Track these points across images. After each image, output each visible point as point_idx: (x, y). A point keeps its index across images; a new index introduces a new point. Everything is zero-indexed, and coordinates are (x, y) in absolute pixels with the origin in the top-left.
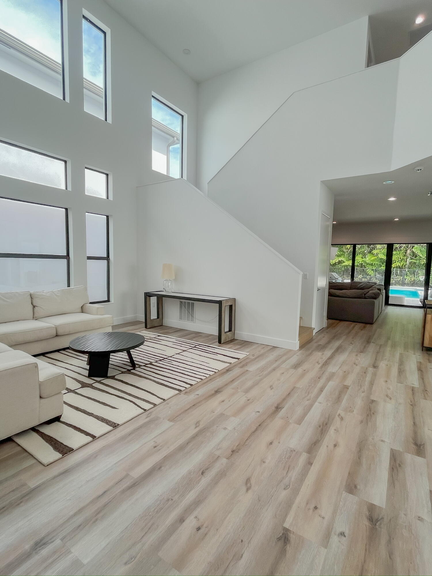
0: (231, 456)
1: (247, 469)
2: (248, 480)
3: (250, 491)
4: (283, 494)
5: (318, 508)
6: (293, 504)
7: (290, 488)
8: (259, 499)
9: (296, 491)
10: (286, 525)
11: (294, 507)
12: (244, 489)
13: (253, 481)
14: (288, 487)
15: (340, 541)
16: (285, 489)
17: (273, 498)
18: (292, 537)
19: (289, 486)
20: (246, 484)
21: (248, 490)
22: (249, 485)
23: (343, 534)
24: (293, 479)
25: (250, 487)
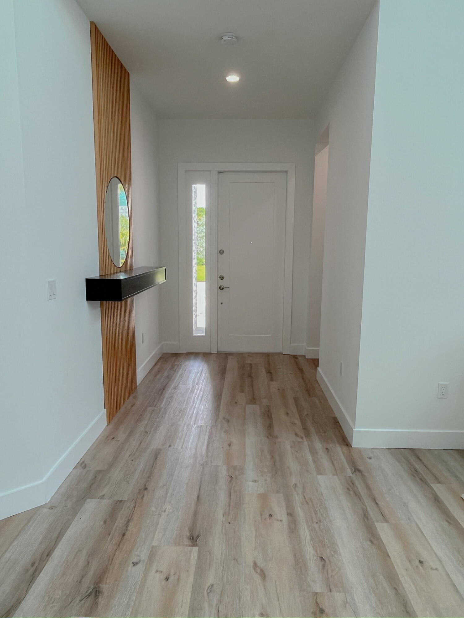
0: (317, 602)
1: (277, 591)
2: (263, 575)
3: (252, 564)
4: (211, 578)
5: (165, 580)
6: (195, 572)
7: (206, 591)
8: (236, 560)
9: (197, 589)
10: (195, 549)
11: (193, 570)
12: (261, 564)
13: (257, 578)
14: (208, 591)
15: (139, 556)
16: (212, 586)
17: (221, 568)
18: (187, 542)
19: (208, 593)
20: (262, 570)
21: (255, 565)
22: (259, 571)
23: (135, 564)
24: (206, 605)
25: (254, 569)
